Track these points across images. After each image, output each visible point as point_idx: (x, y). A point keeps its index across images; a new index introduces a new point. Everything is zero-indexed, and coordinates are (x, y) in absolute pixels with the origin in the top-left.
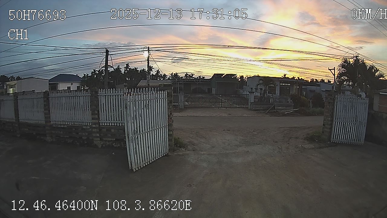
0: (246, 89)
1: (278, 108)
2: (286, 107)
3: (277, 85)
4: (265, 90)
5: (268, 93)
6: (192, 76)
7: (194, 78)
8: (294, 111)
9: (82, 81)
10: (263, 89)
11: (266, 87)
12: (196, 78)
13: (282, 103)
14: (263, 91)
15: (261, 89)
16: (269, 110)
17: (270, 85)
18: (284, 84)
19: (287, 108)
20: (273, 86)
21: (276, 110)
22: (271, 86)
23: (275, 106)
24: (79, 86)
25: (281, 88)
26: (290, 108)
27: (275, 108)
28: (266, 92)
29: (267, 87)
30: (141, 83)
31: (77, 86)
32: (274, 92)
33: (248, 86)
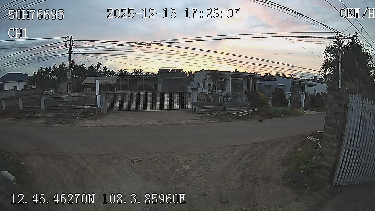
0: (193, 84)
1: (230, 108)
2: (240, 107)
3: (228, 80)
4: (213, 85)
5: (218, 89)
6: (141, 72)
7: (143, 74)
8: (251, 113)
9: (28, 80)
10: (212, 85)
11: (215, 82)
12: (144, 74)
13: (235, 102)
14: (211, 87)
15: (210, 85)
16: (218, 111)
17: (219, 80)
18: (236, 79)
19: (242, 108)
20: (223, 81)
21: (227, 112)
22: (221, 81)
23: (225, 106)
24: (26, 85)
25: (233, 84)
26: (245, 107)
27: (226, 108)
28: (215, 88)
29: (217, 82)
30: (86, 80)
31: (24, 86)
32: (225, 87)
33: (196, 81)
